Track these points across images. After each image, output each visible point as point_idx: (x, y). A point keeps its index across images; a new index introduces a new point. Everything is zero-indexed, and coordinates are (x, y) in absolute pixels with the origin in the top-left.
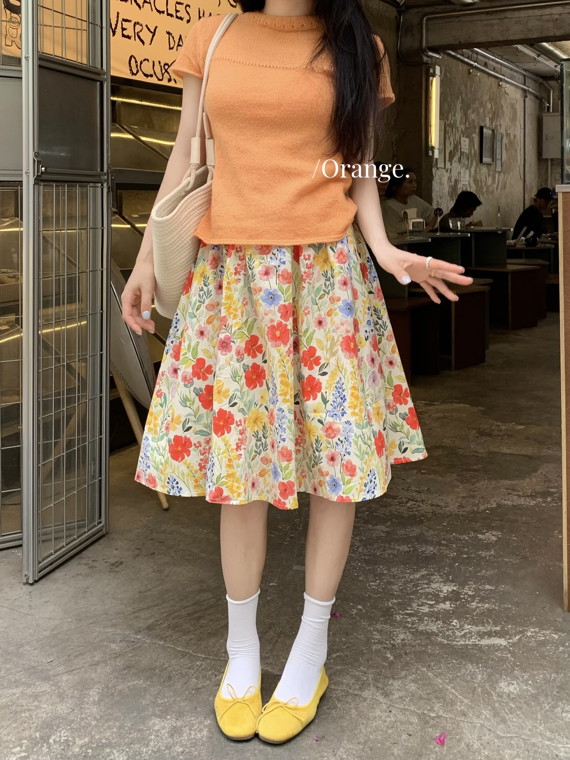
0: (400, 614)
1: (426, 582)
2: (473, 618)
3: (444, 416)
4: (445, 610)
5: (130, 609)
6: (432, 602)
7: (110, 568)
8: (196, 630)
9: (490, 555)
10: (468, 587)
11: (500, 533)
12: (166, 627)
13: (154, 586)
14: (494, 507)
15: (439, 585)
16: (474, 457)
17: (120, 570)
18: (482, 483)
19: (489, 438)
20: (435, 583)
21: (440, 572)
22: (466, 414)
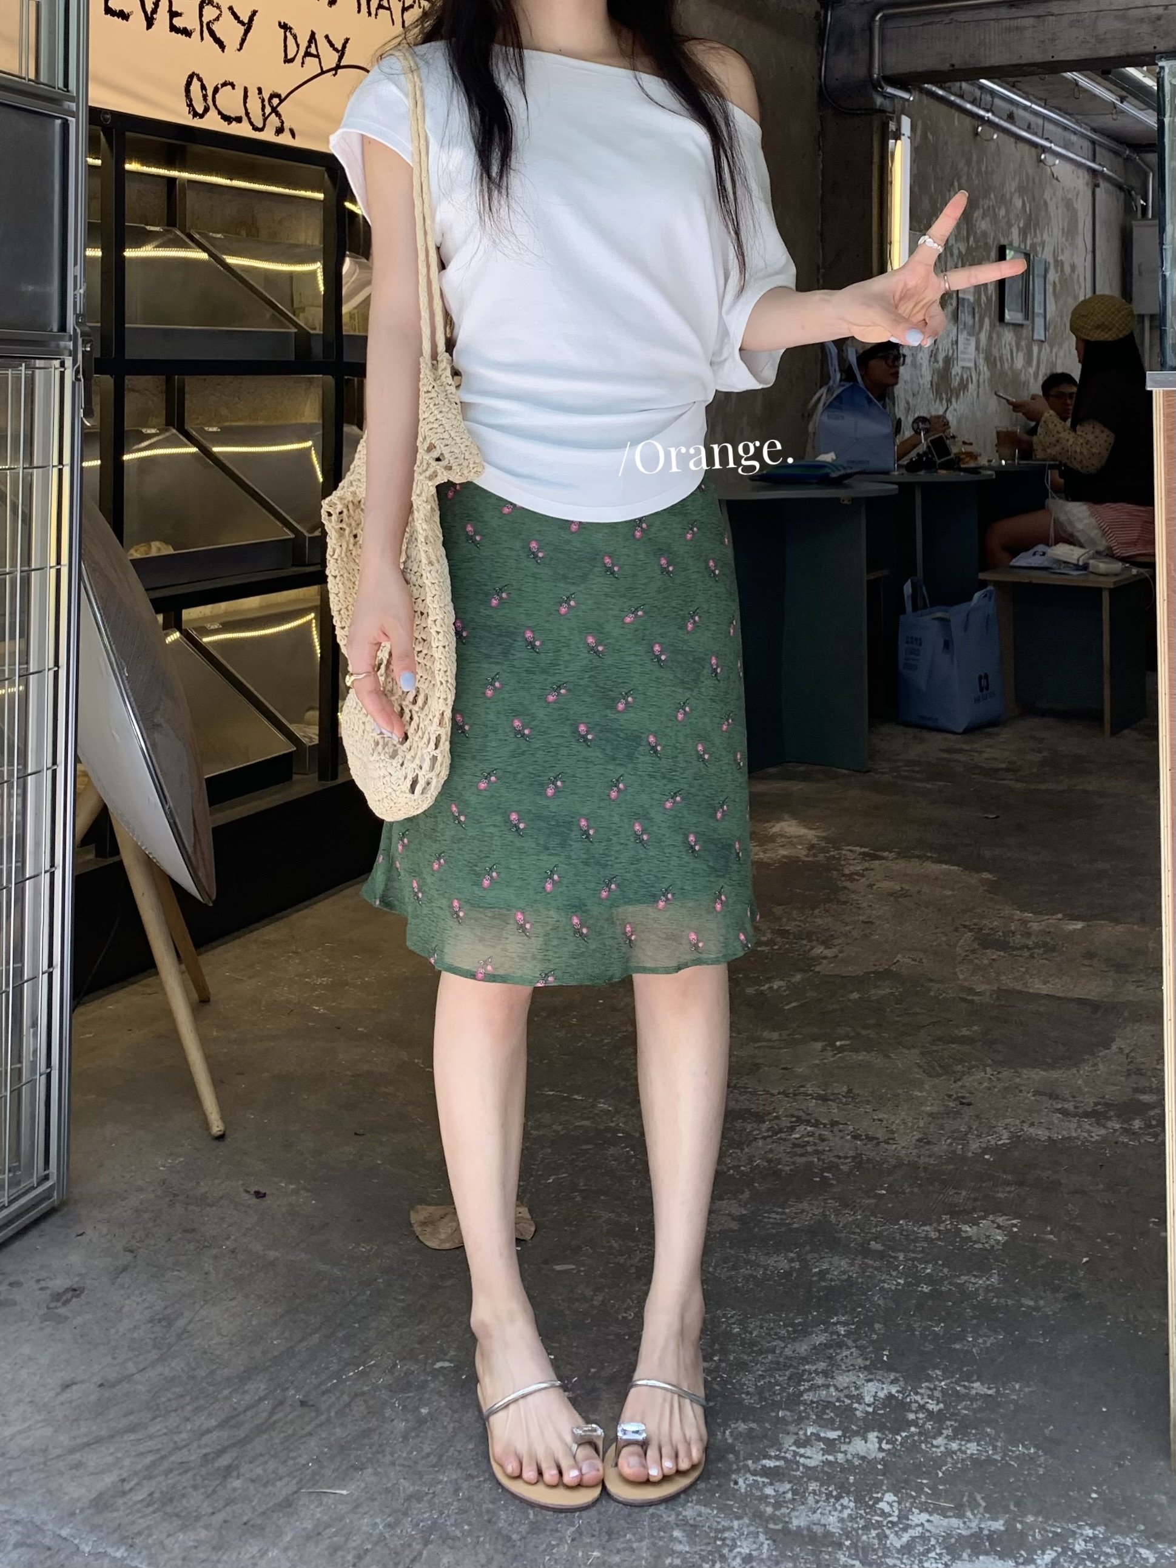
0: (747, 1469)
1: (822, 1366)
2: (933, 1488)
3: (902, 889)
4: (863, 1458)
5: (64, 1439)
6: (833, 1435)
7: (48, 1308)
8: (213, 1513)
9: (988, 1286)
10: (928, 1388)
11: (1014, 1222)
12: (142, 1501)
13: (141, 1366)
14: (1003, 1145)
15: (854, 1379)
16: (964, 1005)
17: (70, 1315)
18: (979, 1075)
19: (1002, 953)
20: (844, 1371)
21: (860, 1338)
22: (952, 889)
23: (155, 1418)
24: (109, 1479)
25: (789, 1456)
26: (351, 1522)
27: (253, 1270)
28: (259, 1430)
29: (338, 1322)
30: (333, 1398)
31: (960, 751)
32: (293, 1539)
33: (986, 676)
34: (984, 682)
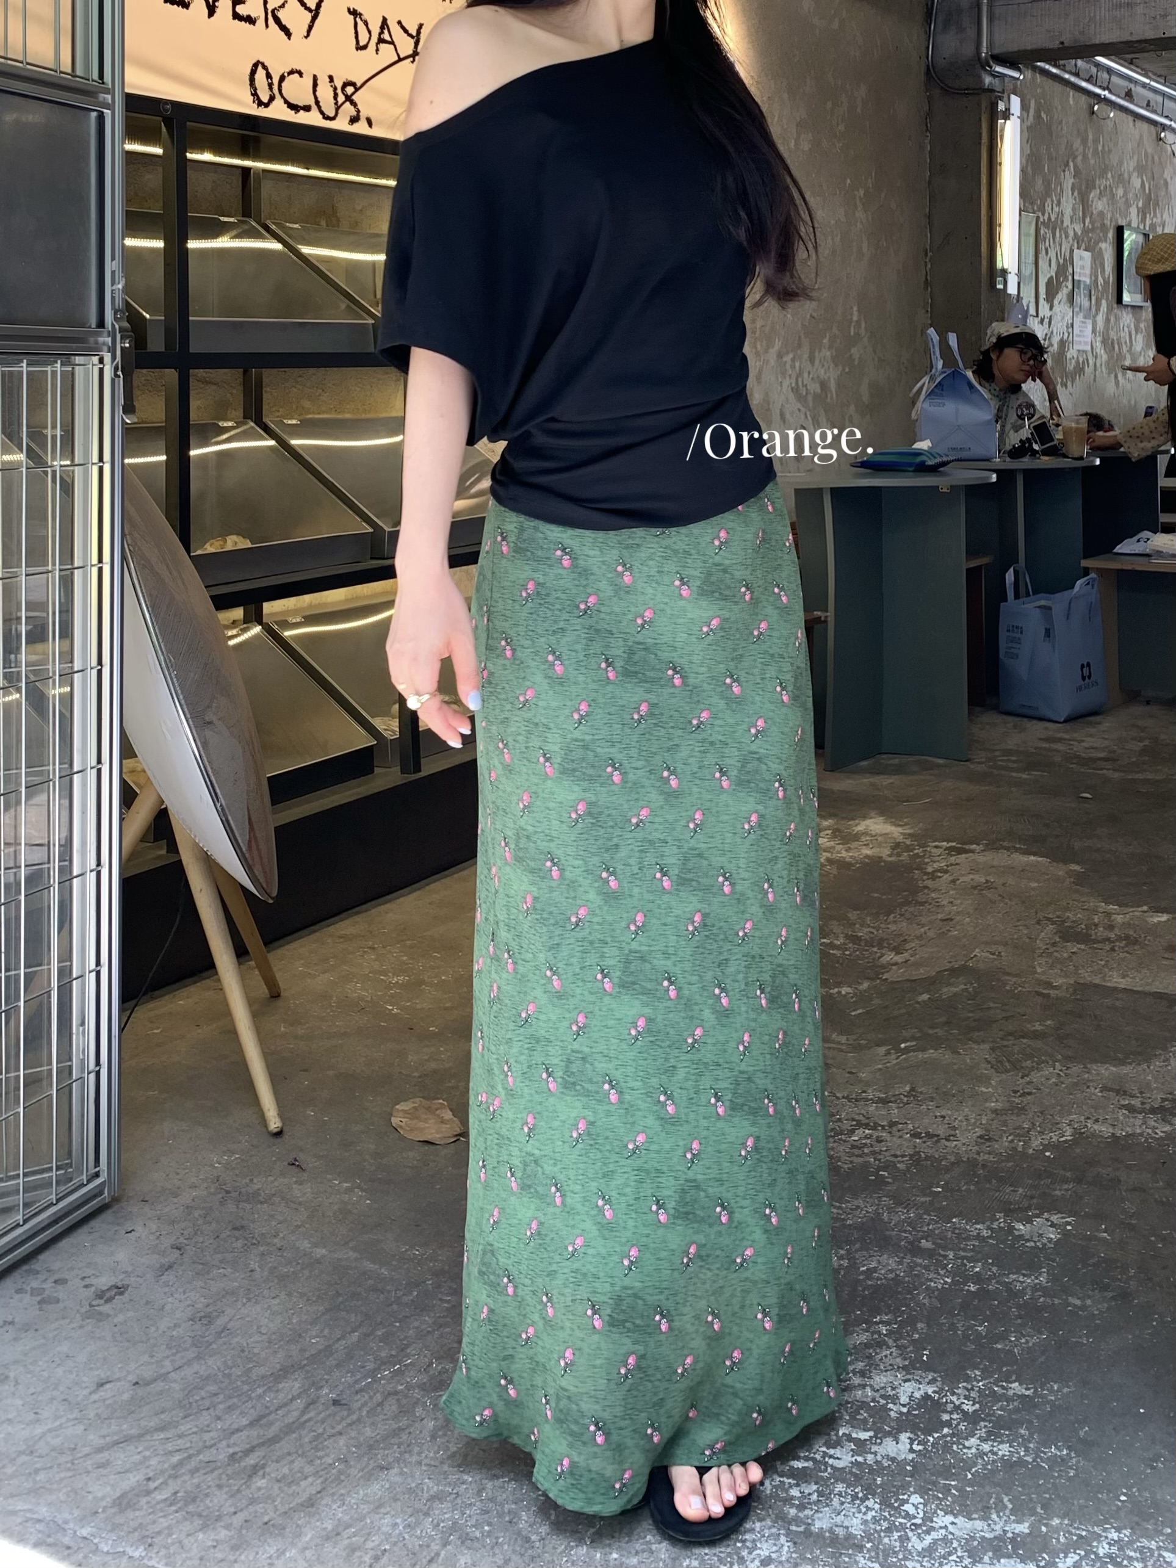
1: (860, 1365)
2: (961, 1490)
3: (987, 881)
4: (893, 1459)
5: (94, 1438)
6: (864, 1435)
7: (91, 1306)
8: (235, 1513)
9: (1036, 1285)
10: (965, 1388)
11: (1069, 1220)
12: (166, 1500)
13: (178, 1364)
14: (1066, 1142)
15: (891, 1379)
16: (1039, 999)
17: (112, 1313)
18: (1048, 1071)
19: (1083, 947)
20: (882, 1371)
21: (901, 1338)
22: (1038, 881)
23: (185, 1417)
24: (133, 1479)
25: (818, 1457)
26: (372, 1522)
27: (299, 1267)
28: (289, 1429)
29: (379, 1320)
30: (367, 1396)
31: (1060, 740)
32: (312, 1539)
33: (1088, 665)
34: (1086, 671)
